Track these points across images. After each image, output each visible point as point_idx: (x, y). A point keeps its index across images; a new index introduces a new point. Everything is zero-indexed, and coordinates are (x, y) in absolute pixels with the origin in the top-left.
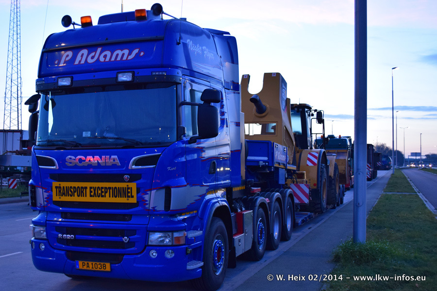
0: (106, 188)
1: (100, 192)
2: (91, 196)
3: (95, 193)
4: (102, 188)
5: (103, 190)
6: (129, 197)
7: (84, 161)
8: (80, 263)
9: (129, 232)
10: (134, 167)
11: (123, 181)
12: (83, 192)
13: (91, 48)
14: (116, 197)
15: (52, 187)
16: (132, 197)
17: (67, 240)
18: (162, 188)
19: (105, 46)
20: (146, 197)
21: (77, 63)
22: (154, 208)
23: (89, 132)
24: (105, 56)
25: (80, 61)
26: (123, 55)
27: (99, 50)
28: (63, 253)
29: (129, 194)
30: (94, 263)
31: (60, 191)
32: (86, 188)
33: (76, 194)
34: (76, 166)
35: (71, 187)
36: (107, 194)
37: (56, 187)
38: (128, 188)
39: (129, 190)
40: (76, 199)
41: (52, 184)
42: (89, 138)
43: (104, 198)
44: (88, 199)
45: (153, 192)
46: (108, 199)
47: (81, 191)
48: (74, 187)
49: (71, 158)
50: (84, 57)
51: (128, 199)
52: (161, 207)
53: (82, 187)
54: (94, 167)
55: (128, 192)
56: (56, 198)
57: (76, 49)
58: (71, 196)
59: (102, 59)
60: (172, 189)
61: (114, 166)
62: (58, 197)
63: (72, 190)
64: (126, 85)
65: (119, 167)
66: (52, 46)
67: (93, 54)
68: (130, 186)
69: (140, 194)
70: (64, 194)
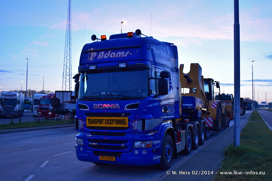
0: (113, 120)
1: (110, 122)
2: (105, 124)
3: (107, 122)
4: (111, 120)
5: (112, 121)
6: (124, 124)
7: (102, 106)
8: (100, 157)
9: (124, 141)
10: (127, 109)
11: (121, 116)
12: (101, 122)
13: (106, 51)
14: (118, 124)
15: (86, 119)
16: (126, 124)
17: (94, 145)
18: (141, 120)
19: (113, 50)
20: (133, 124)
21: (99, 58)
22: (137, 129)
23: (105, 92)
24: (113, 55)
25: (100, 57)
26: (122, 54)
27: (110, 52)
28: (92, 152)
29: (125, 123)
30: (107, 157)
31: (90, 121)
32: (103, 120)
33: (98, 123)
34: (98, 109)
35: (96, 119)
36: (114, 123)
37: (88, 119)
38: (124, 120)
39: (124, 121)
40: (98, 125)
41: (86, 118)
42: (105, 95)
43: (112, 125)
44: (104, 125)
45: (136, 122)
46: (114, 125)
47: (101, 121)
48: (97, 120)
49: (95, 105)
50: (102, 55)
51: (124, 125)
52: (140, 129)
53: (101, 120)
54: (107, 110)
55: (124, 122)
56: (88, 125)
57: (98, 52)
58: (96, 124)
59: (111, 56)
60: (146, 120)
61: (117, 109)
62: (89, 124)
63: (96, 121)
64: (123, 69)
65: (119, 109)
66: (86, 50)
67: (107, 54)
68: (125, 119)
69: (130, 123)
70: (92, 123)
